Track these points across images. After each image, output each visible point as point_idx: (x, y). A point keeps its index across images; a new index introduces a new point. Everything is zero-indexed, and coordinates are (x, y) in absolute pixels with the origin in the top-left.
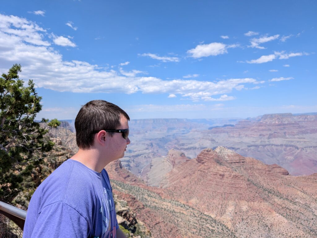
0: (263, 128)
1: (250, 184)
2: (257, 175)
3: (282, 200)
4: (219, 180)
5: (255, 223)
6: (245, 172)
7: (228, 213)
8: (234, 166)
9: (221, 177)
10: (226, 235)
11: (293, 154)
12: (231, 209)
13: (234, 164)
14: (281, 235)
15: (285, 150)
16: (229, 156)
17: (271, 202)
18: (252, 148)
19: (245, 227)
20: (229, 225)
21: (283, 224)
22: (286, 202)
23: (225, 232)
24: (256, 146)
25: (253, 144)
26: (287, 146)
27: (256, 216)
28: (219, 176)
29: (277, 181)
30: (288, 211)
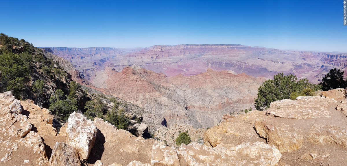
0: (153, 53)
1: (150, 84)
2: (153, 79)
3: (165, 89)
4: (134, 83)
5: (153, 103)
6: (147, 78)
7: (139, 100)
8: (141, 75)
9: (136, 81)
10: (139, 111)
11: (166, 66)
12: (141, 97)
13: (141, 74)
14: (165, 106)
15: (163, 64)
16: (138, 70)
17: (160, 91)
18: (148, 65)
19: (149, 105)
20: (141, 106)
21: (166, 101)
22: (166, 90)
23: (139, 109)
24: (150, 63)
25: (148, 62)
26: (164, 62)
27: (154, 99)
28: (134, 81)
29: (162, 81)
30: (167, 94)
